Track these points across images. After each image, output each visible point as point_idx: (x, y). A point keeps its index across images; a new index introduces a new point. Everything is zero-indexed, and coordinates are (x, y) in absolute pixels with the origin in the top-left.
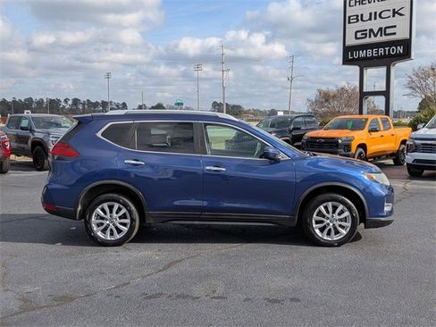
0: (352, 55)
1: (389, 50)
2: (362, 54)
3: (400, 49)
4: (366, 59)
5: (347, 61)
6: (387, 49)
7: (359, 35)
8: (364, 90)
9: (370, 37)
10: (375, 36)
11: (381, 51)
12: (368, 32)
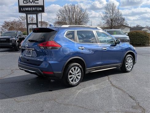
0: (23, 9)
1: (37, 9)
2: (27, 9)
3: (41, 9)
4: (28, 11)
5: (20, 11)
6: (36, 8)
7: (25, 2)
8: (28, 23)
9: (29, 3)
10: (31, 3)
11: (34, 9)
12: (28, 1)
